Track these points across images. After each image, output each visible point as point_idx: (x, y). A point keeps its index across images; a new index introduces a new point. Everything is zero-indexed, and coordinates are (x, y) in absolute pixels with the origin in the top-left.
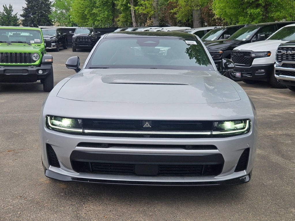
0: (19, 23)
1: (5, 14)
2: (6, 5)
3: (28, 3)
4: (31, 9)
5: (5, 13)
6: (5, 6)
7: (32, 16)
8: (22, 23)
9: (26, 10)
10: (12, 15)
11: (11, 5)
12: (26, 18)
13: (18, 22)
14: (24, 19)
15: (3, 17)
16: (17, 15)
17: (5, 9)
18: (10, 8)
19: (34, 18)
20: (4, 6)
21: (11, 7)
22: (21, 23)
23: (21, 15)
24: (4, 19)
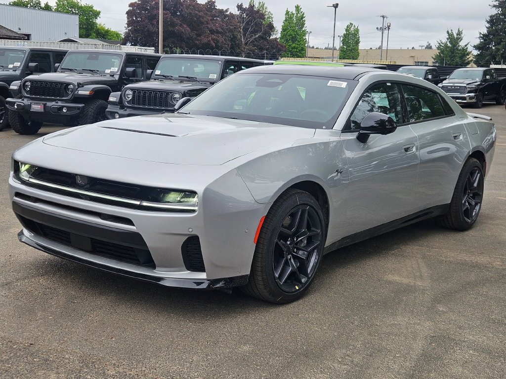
0: (470, 59)
1: (449, 45)
2: (452, 30)
3: (491, 25)
4: (494, 36)
5: (448, 43)
6: (450, 32)
7: (494, 48)
8: (474, 59)
9: (485, 37)
10: (459, 46)
11: (461, 30)
12: (482, 51)
13: (468, 58)
14: (479, 53)
15: (444, 50)
16: (469, 46)
17: (451, 36)
18: (457, 35)
19: (496, 52)
20: (448, 32)
21: (459, 33)
22: (472, 60)
23: (474, 47)
24: (446, 52)
